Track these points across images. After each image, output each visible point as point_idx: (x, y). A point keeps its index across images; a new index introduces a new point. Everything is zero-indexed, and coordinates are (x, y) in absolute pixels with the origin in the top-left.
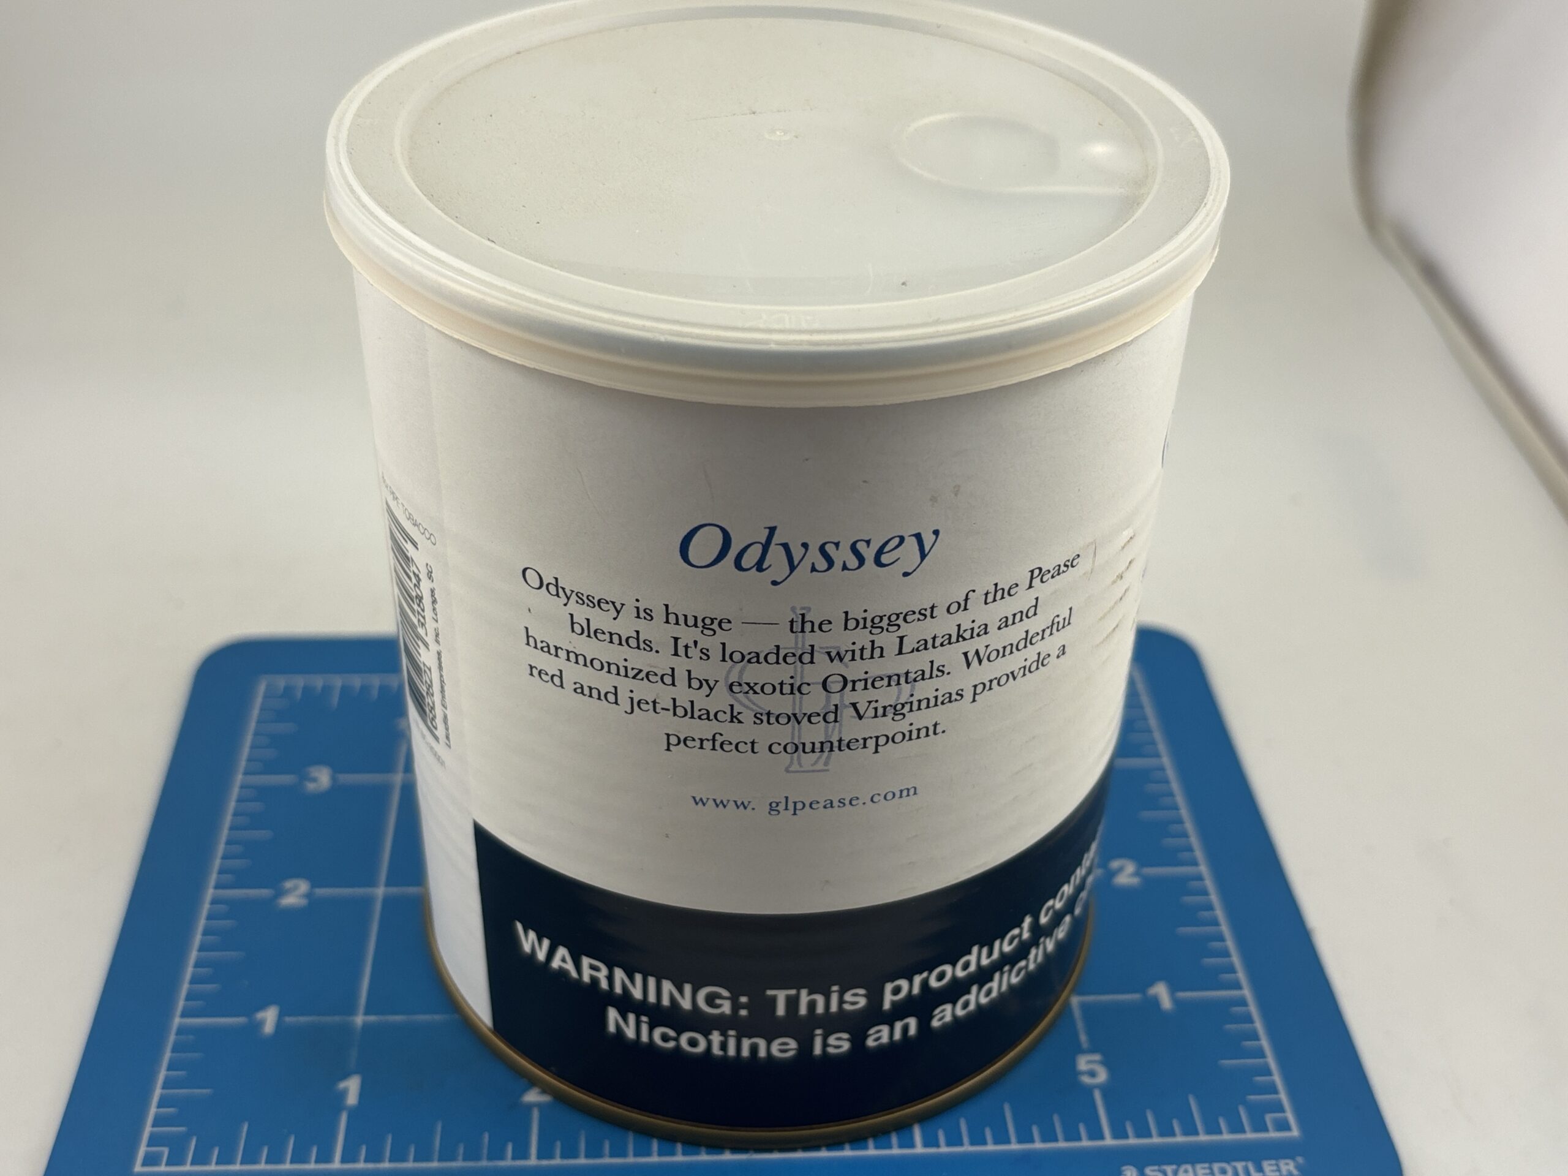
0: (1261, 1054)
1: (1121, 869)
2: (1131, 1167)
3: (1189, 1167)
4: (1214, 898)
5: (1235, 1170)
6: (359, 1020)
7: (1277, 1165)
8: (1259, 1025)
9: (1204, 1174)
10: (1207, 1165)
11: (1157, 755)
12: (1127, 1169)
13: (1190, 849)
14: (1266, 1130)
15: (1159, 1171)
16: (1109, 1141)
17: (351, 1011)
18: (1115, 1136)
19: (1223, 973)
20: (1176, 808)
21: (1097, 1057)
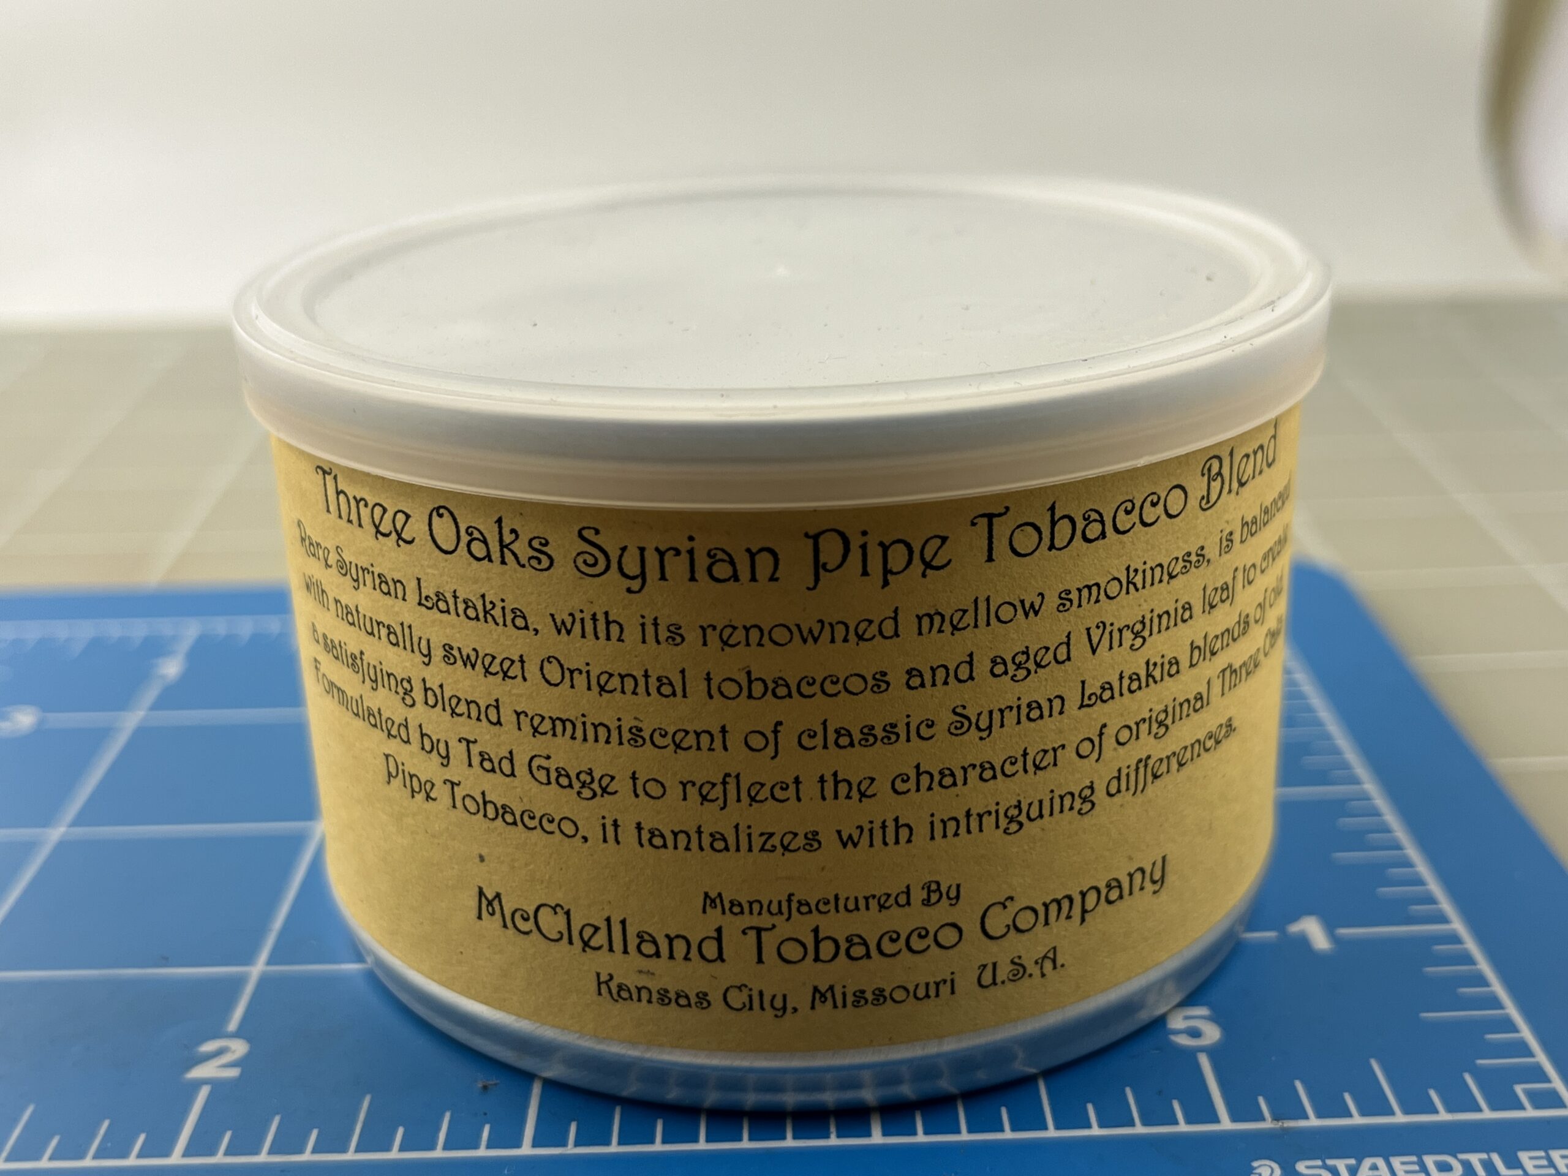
0: (1494, 1002)
2: (1267, 1162)
3: (1380, 1162)
5: (1467, 1166)
7: (1549, 1158)
8: (1484, 967)
9: (1407, 1172)
10: (1414, 1159)
12: (1260, 1166)
13: (1346, 766)
14: (1522, 1107)
15: (1325, 1167)
16: (1226, 1124)
19: (1412, 904)
21: (1203, 1011)
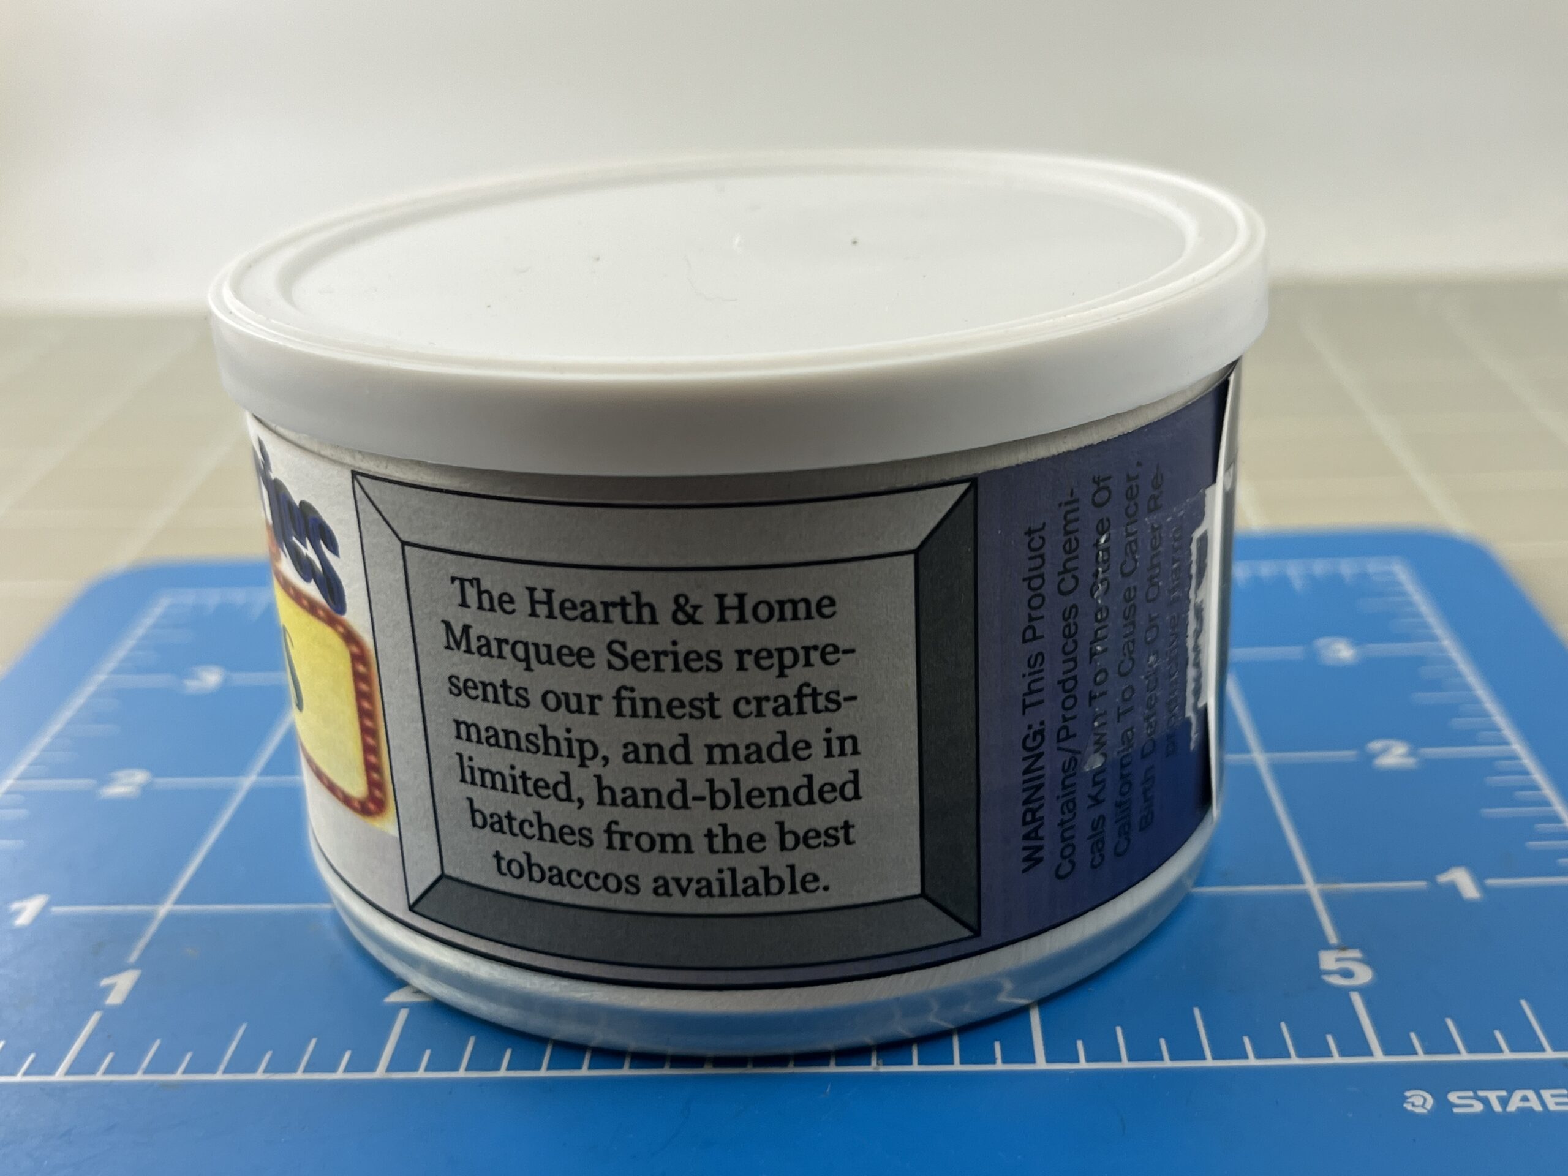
1: (1385, 751)
2: (1420, 1092)
4: (1538, 777)
6: (164, 909)
11: (1433, 638)
13: (1496, 729)
16: (1379, 1057)
17: (157, 898)
18: (1386, 1052)
19: (1561, 857)
20: (1467, 687)
21: (1354, 954)
